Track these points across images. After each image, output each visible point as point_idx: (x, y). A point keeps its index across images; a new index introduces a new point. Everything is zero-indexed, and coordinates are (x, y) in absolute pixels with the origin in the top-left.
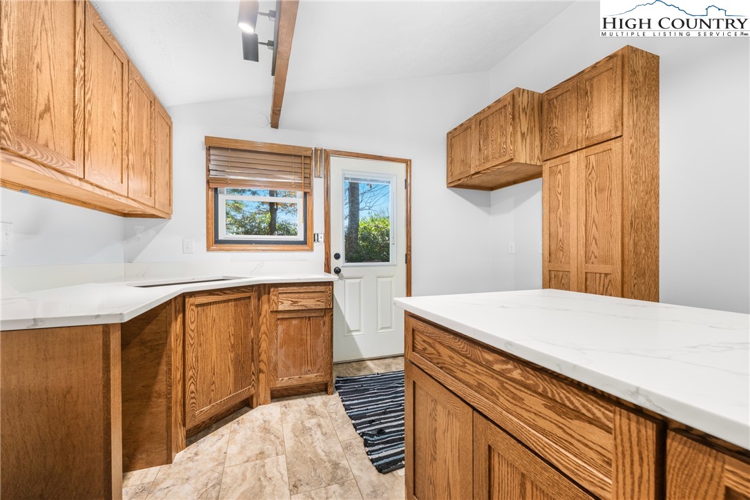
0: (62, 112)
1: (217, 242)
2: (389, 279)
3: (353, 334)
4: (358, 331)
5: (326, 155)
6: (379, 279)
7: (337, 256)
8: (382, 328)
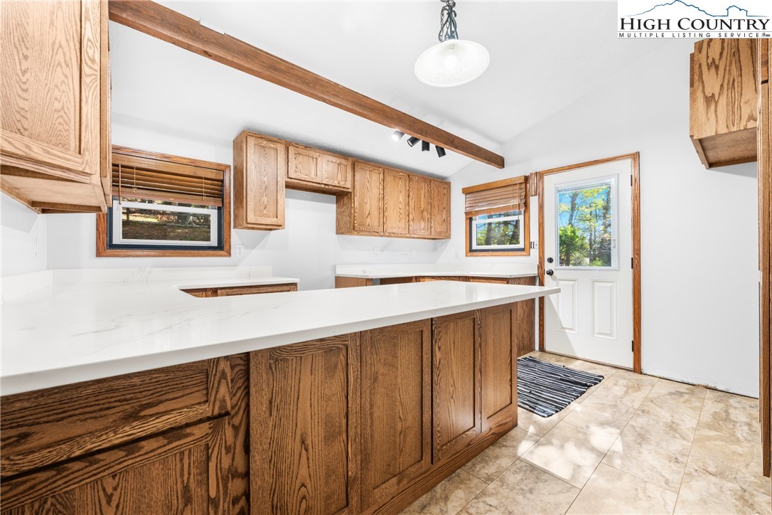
0: (375, 213)
1: (471, 251)
2: (610, 284)
3: (567, 331)
4: (572, 329)
5: (540, 175)
6: (596, 283)
7: (550, 260)
8: (600, 333)
